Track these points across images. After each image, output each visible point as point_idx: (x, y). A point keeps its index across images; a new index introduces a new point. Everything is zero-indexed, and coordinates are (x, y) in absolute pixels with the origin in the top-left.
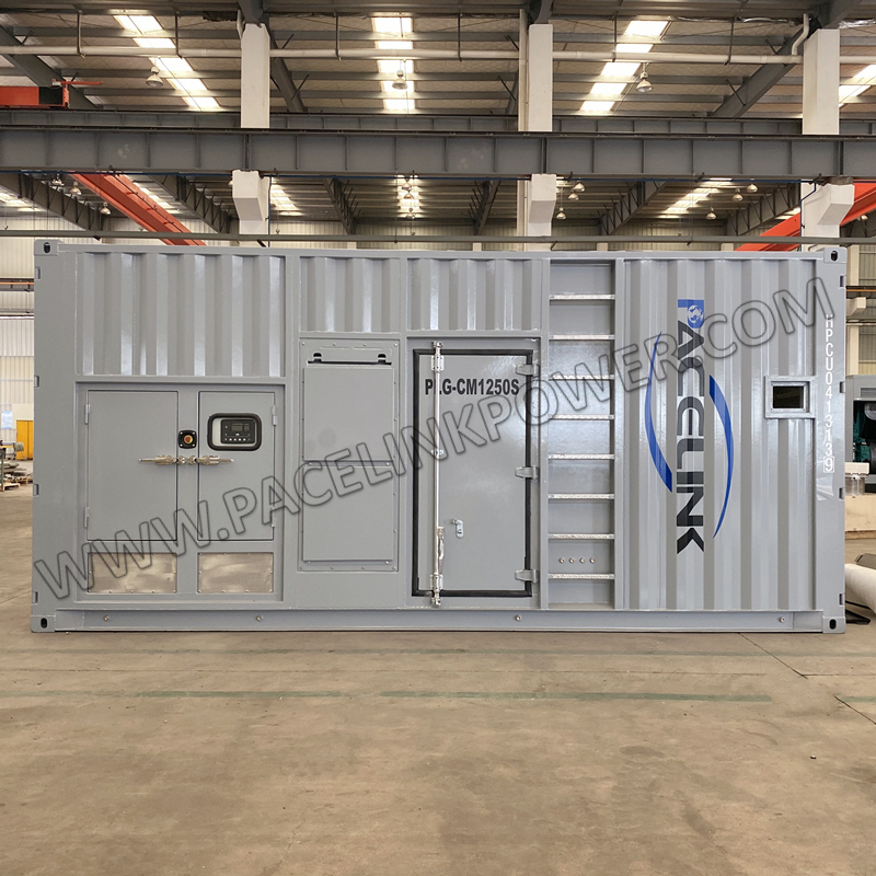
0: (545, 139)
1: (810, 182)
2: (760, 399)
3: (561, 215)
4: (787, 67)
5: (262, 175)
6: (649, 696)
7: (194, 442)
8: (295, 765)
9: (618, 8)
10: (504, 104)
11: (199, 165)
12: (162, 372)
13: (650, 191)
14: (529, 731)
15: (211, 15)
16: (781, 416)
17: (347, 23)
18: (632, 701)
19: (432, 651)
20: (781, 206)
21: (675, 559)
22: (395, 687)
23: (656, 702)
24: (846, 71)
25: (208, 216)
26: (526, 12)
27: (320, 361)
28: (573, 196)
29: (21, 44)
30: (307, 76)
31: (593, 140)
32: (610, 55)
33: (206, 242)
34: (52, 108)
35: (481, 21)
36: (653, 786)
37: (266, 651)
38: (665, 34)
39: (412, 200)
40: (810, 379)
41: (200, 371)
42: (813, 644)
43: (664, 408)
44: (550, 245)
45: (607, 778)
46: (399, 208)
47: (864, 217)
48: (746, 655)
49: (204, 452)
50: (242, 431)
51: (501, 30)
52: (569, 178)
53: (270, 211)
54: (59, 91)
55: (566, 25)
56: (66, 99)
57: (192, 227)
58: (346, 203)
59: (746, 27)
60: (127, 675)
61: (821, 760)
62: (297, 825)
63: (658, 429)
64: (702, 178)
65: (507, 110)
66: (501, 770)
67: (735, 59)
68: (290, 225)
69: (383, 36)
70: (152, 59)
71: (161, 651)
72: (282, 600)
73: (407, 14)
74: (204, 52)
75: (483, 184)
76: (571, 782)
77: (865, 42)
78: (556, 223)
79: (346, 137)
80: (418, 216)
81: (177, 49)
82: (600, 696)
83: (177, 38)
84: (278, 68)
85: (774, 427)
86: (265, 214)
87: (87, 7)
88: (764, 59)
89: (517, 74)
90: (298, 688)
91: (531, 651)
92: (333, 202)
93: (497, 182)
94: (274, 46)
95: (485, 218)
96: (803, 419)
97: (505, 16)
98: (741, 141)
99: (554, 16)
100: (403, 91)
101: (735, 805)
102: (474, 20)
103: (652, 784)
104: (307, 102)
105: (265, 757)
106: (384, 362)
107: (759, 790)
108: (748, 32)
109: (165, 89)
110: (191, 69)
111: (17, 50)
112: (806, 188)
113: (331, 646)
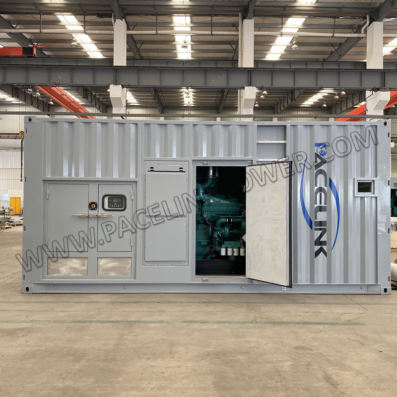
0: (251, 71)
1: (370, 91)
2: (352, 188)
3: (257, 105)
4: (359, 38)
5: (123, 87)
6: (304, 323)
7: (96, 207)
8: (145, 354)
9: (283, 12)
10: (231, 55)
11: (95, 83)
12: (82, 176)
13: (297, 94)
14: (250, 339)
15: (100, 15)
16: (362, 196)
17: (161, 18)
18: (297, 325)
19: (204, 302)
20: (356, 101)
21: (314, 260)
22: (189, 319)
23: (308, 326)
24: (386, 40)
25: (97, 106)
26: (242, 14)
27: (153, 171)
28: (262, 97)
29: (15, 28)
30: (143, 42)
31: (272, 71)
32: (280, 33)
33: (96, 117)
34: (28, 57)
35: (222, 18)
36: (309, 364)
37: (129, 302)
38: (304, 24)
39: (189, 98)
40: (375, 179)
41: (99, 175)
42: (377, 299)
43: (309, 192)
44: (253, 118)
45: (288, 360)
46: (183, 102)
47: (394, 106)
48: (347, 304)
49: (100, 212)
50: (118, 202)
51: (230, 22)
52: (261, 89)
53: (126, 103)
54: (32, 49)
55: (260, 20)
56: (35, 53)
57: (90, 110)
58: (160, 99)
59: (341, 21)
60: (67, 313)
61: (384, 352)
62: (148, 382)
63: (306, 202)
64: (321, 89)
65: (233, 58)
66: (239, 357)
67: (336, 35)
68: (134, 109)
69: (177, 25)
70: (73, 35)
71: (81, 302)
72: (135, 279)
73: (188, 15)
74: (97, 32)
75: (222, 91)
76: (271, 362)
77: (394, 27)
78: (255, 108)
79: (161, 70)
80: (192, 105)
81: (85, 30)
82: (282, 323)
83: (85, 25)
84: (130, 39)
85: (358, 201)
86: (124, 104)
87: (44, 11)
88: (349, 35)
89: (238, 41)
90: (144, 319)
91: (249, 303)
92: (154, 99)
93: (228, 90)
94: (128, 29)
95: (222, 106)
96: (371, 197)
97: (233, 15)
98: (339, 72)
99: (255, 16)
100: (186, 49)
101: (347, 373)
102: (218, 18)
103: (308, 363)
104: (143, 54)
105: (132, 351)
106: (182, 171)
107: (357, 366)
108: (341, 23)
109: (79, 48)
110: (91, 39)
111: (12, 31)
112: (368, 93)
113: (158, 300)
